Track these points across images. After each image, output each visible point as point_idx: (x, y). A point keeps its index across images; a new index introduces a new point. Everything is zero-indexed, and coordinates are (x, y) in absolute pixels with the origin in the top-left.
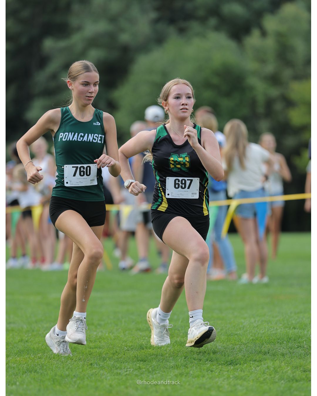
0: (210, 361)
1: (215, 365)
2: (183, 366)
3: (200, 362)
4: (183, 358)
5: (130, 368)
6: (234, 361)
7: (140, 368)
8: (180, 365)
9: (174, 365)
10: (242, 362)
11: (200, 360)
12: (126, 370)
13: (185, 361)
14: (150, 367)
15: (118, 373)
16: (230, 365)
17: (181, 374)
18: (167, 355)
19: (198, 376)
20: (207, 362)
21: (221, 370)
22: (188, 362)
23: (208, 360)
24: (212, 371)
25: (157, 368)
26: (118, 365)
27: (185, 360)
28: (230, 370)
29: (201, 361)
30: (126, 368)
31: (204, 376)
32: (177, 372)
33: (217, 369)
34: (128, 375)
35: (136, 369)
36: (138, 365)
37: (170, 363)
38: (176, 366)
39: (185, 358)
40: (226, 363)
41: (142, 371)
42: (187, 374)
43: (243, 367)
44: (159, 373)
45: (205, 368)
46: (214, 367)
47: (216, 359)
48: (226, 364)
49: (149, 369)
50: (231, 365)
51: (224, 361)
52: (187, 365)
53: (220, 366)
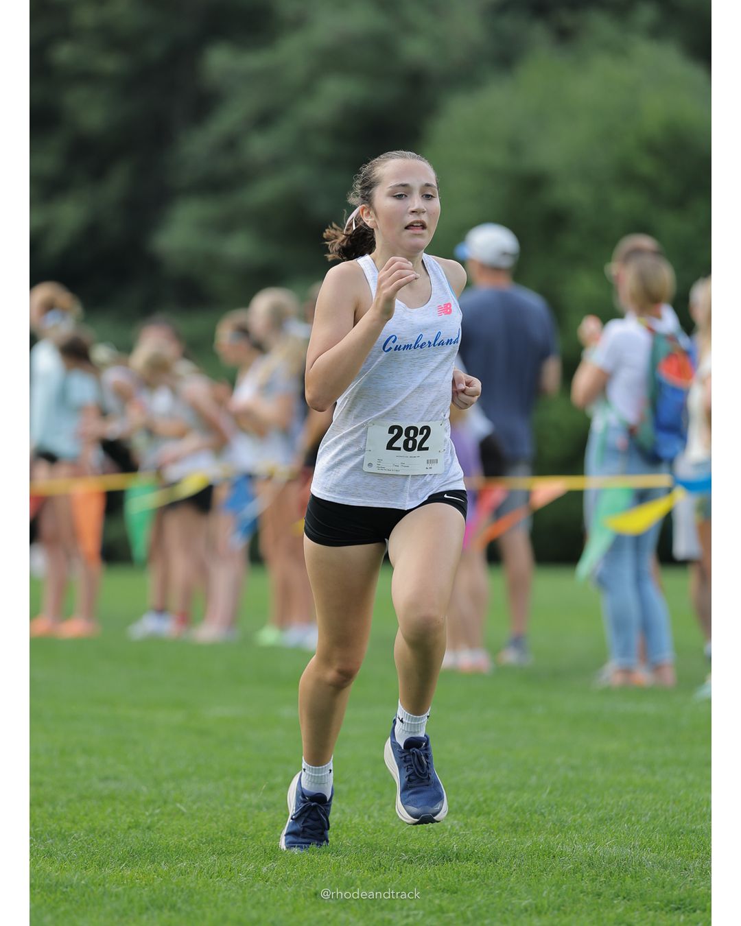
0: (624, 898)
1: (638, 910)
2: (553, 909)
3: (600, 901)
4: (554, 887)
5: (415, 909)
6: (688, 900)
7: (442, 910)
8: (546, 906)
9: (530, 905)
11: (599, 895)
12: (405, 914)
13: (559, 896)
14: (468, 907)
16: (676, 912)
18: (513, 879)
20: (615, 902)
22: (566, 898)
23: (619, 896)
25: (488, 912)
27: (558, 893)
29: (602, 898)
30: (406, 908)
33: (643, 919)
35: (432, 913)
36: (437, 902)
37: (520, 899)
38: (536, 908)
39: (559, 889)
40: (666, 905)
41: (446, 917)
46: (637, 914)
47: (641, 894)
48: (668, 909)
49: (465, 912)
50: (678, 911)
51: (661, 901)
52: (563, 906)
53: (651, 913)
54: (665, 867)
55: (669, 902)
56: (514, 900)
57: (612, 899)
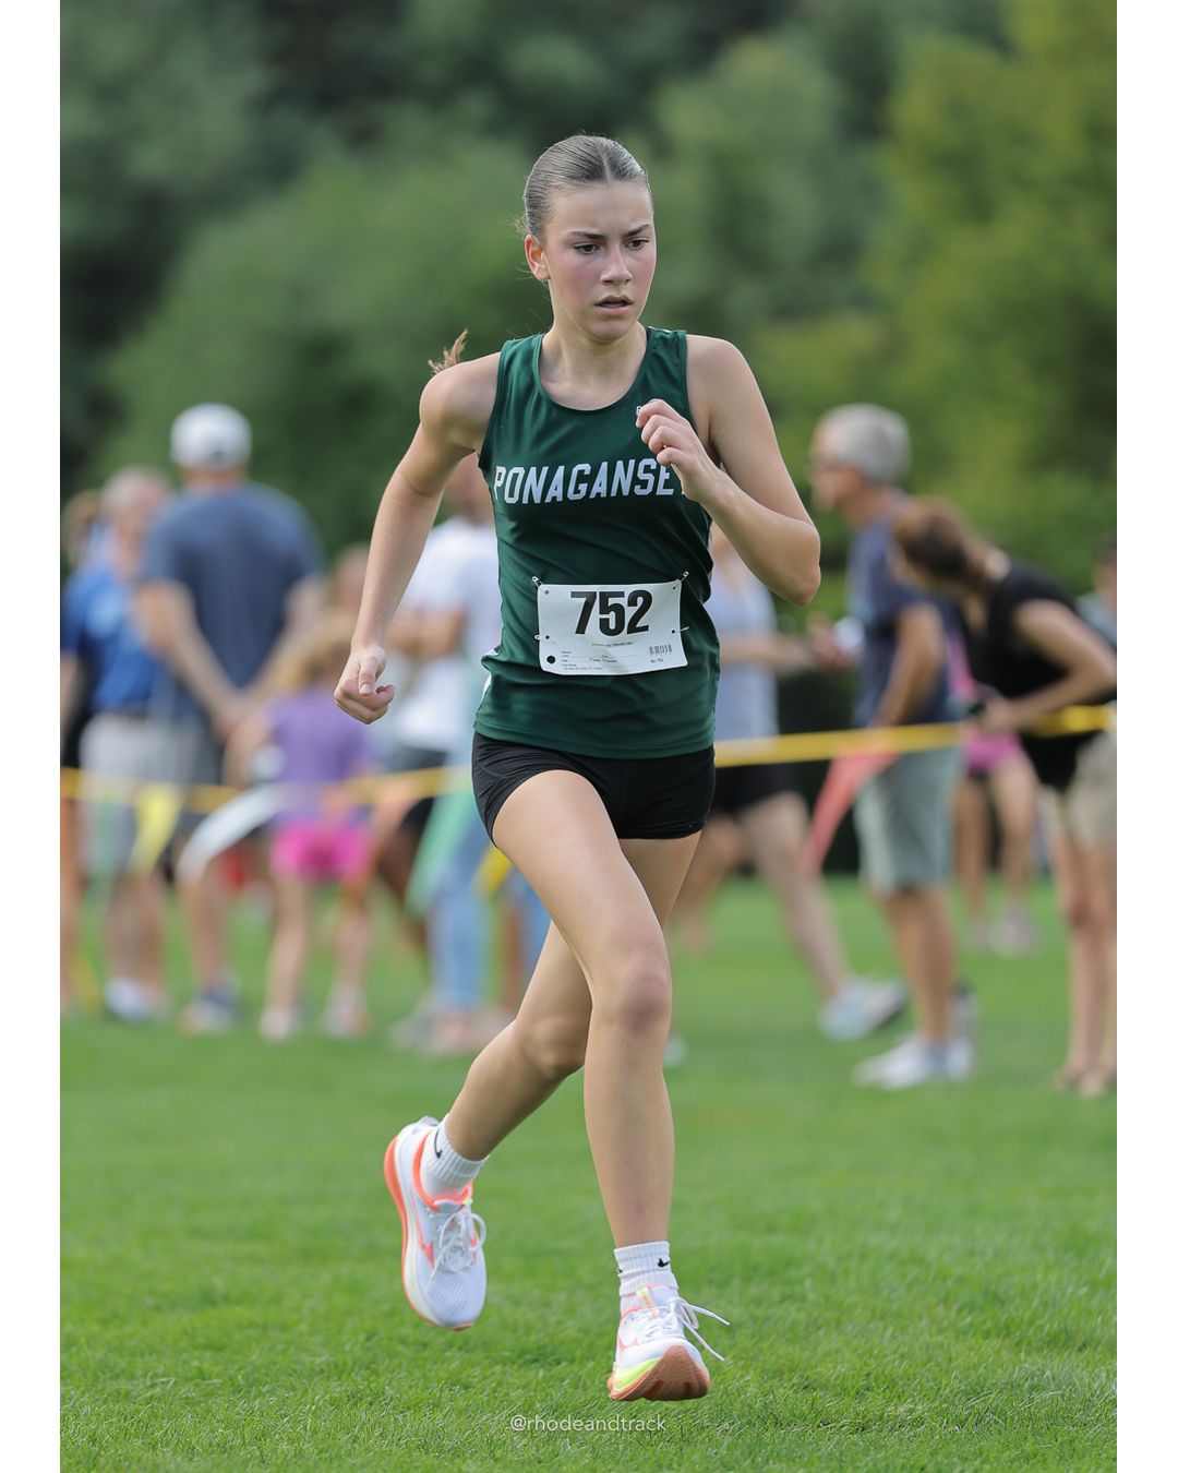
1: (479, 1364)
2: (361, 1368)
4: (362, 1337)
5: (164, 1376)
6: (550, 1348)
7: (202, 1375)
8: (351, 1364)
9: (328, 1364)
10: (578, 1354)
11: (425, 1346)
12: (148, 1383)
14: (239, 1369)
15: (122, 1391)
16: (533, 1366)
17: (355, 1398)
18: (303, 1327)
19: (415, 1406)
21: (500, 1384)
24: (466, 1387)
25: (267, 1375)
26: (122, 1363)
27: (368, 1345)
28: (535, 1382)
30: (150, 1374)
31: (436, 1405)
32: (337, 1389)
33: (485, 1378)
34: (160, 1400)
35: (187, 1380)
36: (195, 1363)
37: (313, 1355)
38: (336, 1366)
39: (368, 1339)
40: (519, 1357)
41: (208, 1385)
42: (376, 1396)
43: (583, 1373)
44: (271, 1392)
45: (443, 1375)
46: (477, 1371)
48: (520, 1361)
49: (236, 1378)
50: (536, 1364)
51: (512, 1351)
52: (374, 1363)
53: (498, 1368)
54: (517, 1304)
55: (524, 1352)
56: (306, 1358)
57: (444, 1351)
